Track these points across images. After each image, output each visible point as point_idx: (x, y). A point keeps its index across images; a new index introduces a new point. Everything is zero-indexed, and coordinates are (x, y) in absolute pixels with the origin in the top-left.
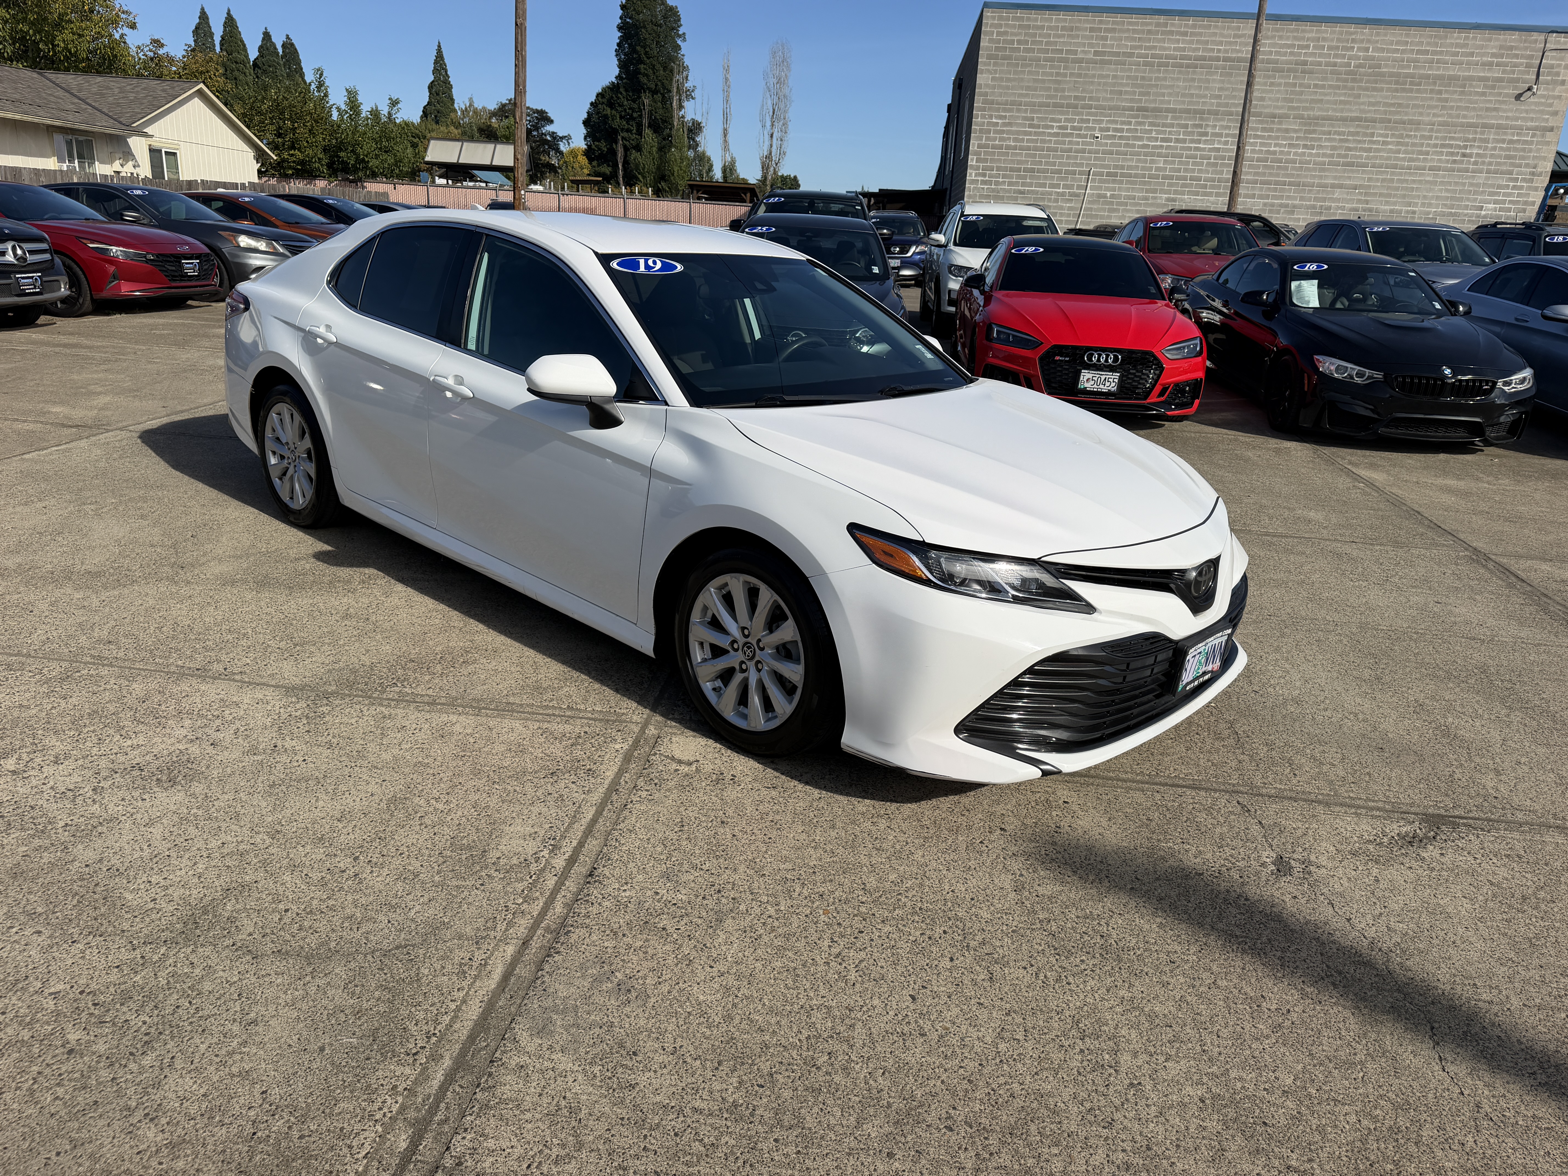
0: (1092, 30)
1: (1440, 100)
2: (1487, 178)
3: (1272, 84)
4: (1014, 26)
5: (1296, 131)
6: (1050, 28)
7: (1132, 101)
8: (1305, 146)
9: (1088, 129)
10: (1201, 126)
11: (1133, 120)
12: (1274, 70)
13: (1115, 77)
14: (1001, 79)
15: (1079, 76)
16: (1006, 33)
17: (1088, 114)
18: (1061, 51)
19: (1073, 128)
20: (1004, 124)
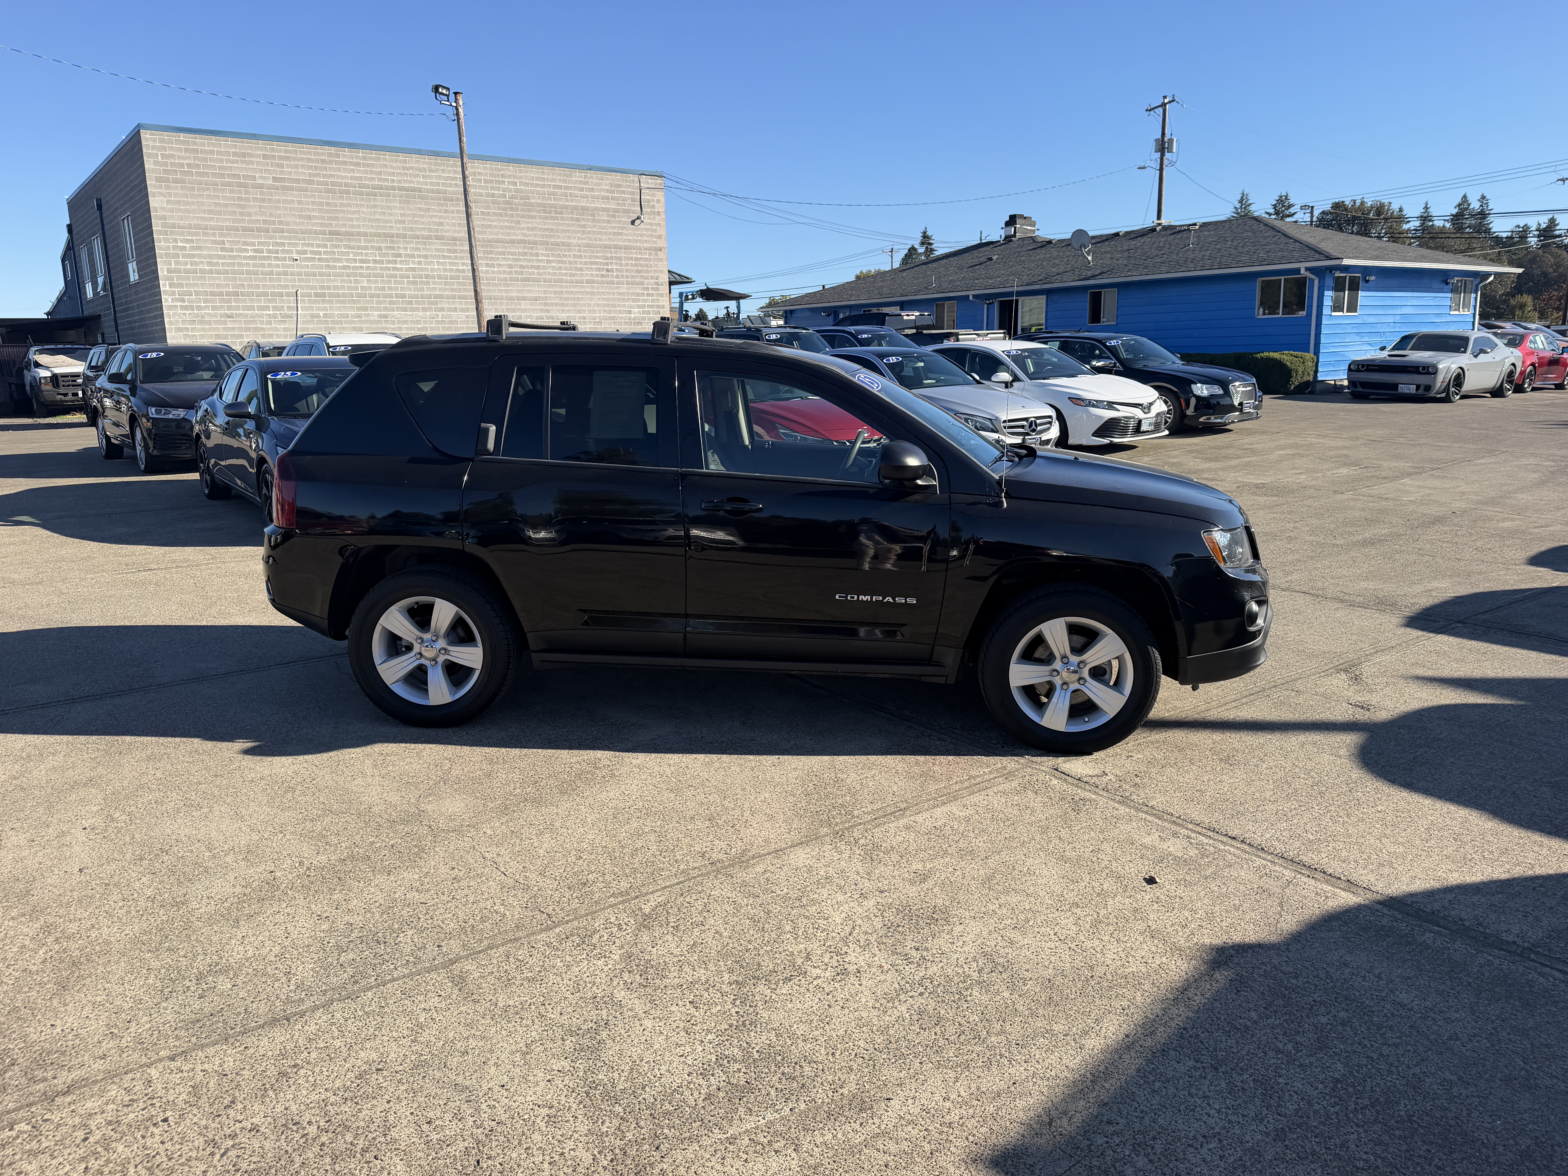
0: (265, 156)
2: (628, 289)
4: (179, 149)
7: (322, 225)
9: (284, 251)
10: (393, 248)
11: (328, 243)
13: (299, 202)
14: (178, 202)
15: (263, 200)
16: (172, 156)
17: (282, 238)
18: (238, 176)
19: (269, 251)
20: (192, 248)
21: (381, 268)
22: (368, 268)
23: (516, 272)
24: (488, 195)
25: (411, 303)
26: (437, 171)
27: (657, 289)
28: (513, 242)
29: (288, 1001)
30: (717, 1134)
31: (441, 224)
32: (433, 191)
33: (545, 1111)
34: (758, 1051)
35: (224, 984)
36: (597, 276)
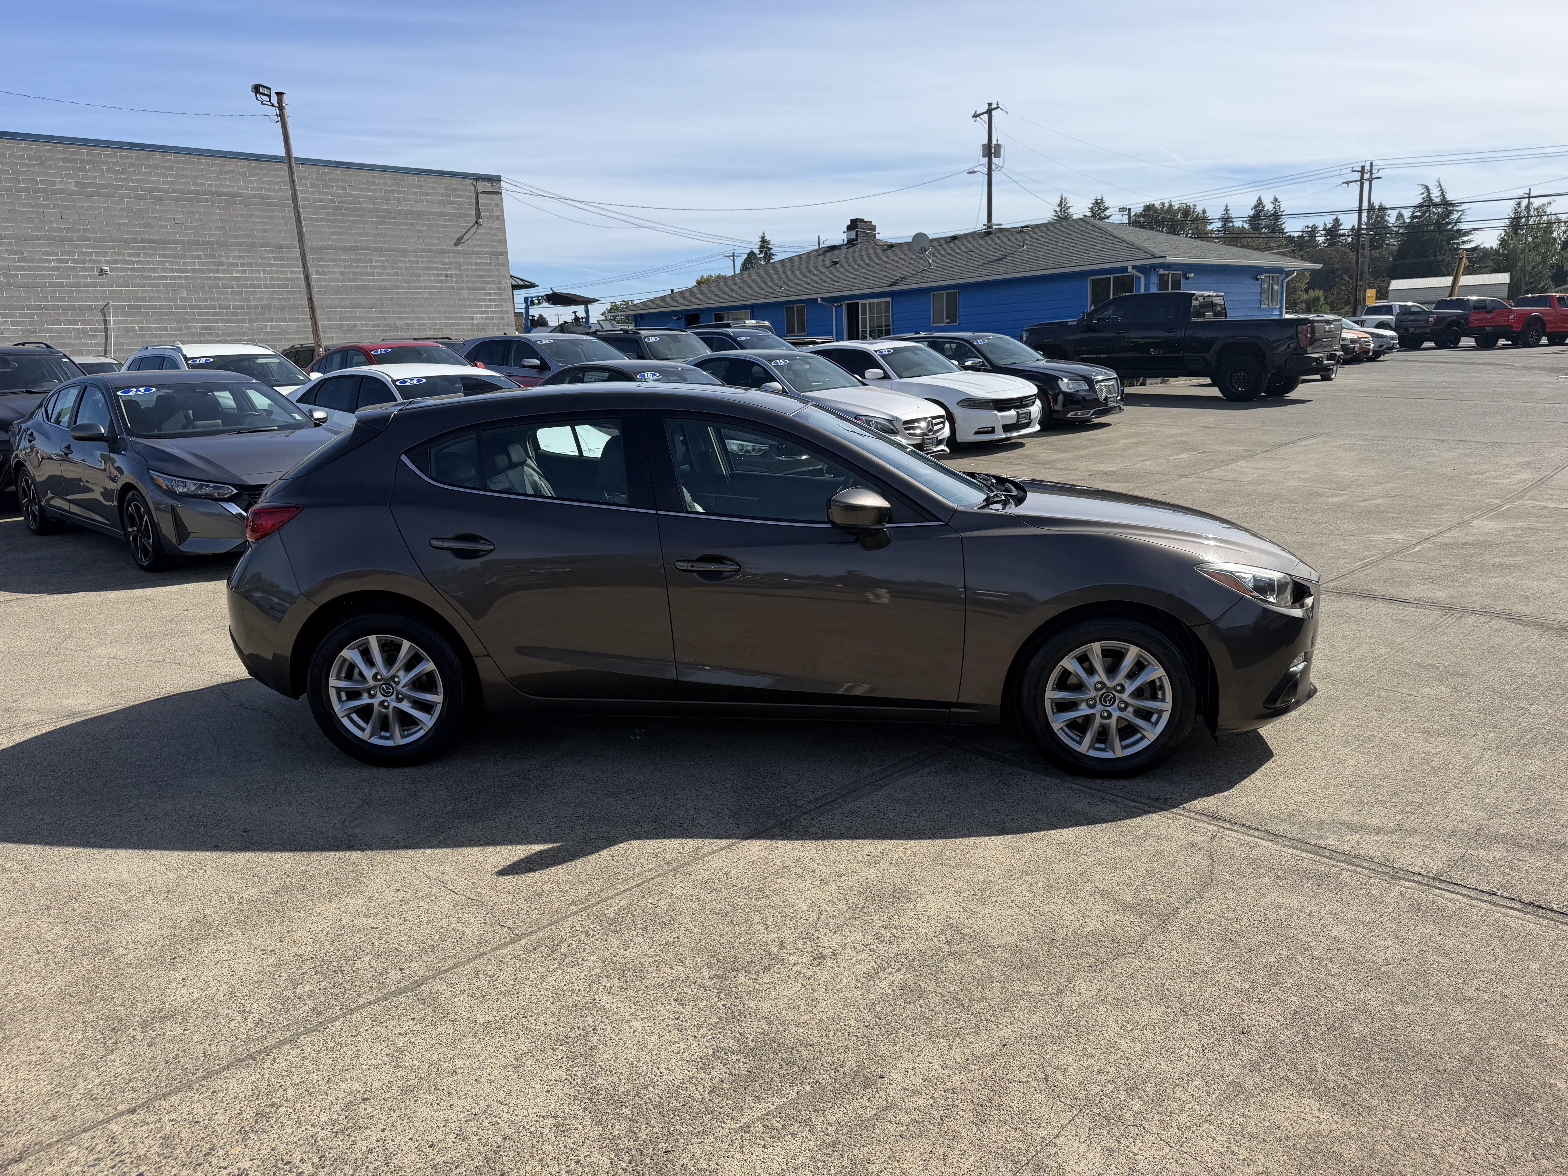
0: (65, 160)
1: (415, 231)
2: (469, 294)
6: (12, 156)
7: (133, 232)
9: (91, 261)
10: (214, 257)
11: (141, 252)
13: (107, 209)
15: (66, 207)
17: (88, 246)
18: (35, 182)
19: (74, 261)
21: (201, 278)
22: (186, 278)
23: (349, 280)
24: (315, 200)
25: (236, 314)
26: (258, 174)
27: (500, 294)
28: (344, 248)
29: (249, 1040)
30: (731, 1125)
31: (266, 231)
32: (255, 196)
33: (552, 1121)
34: (752, 1041)
35: (173, 1029)
36: (436, 281)
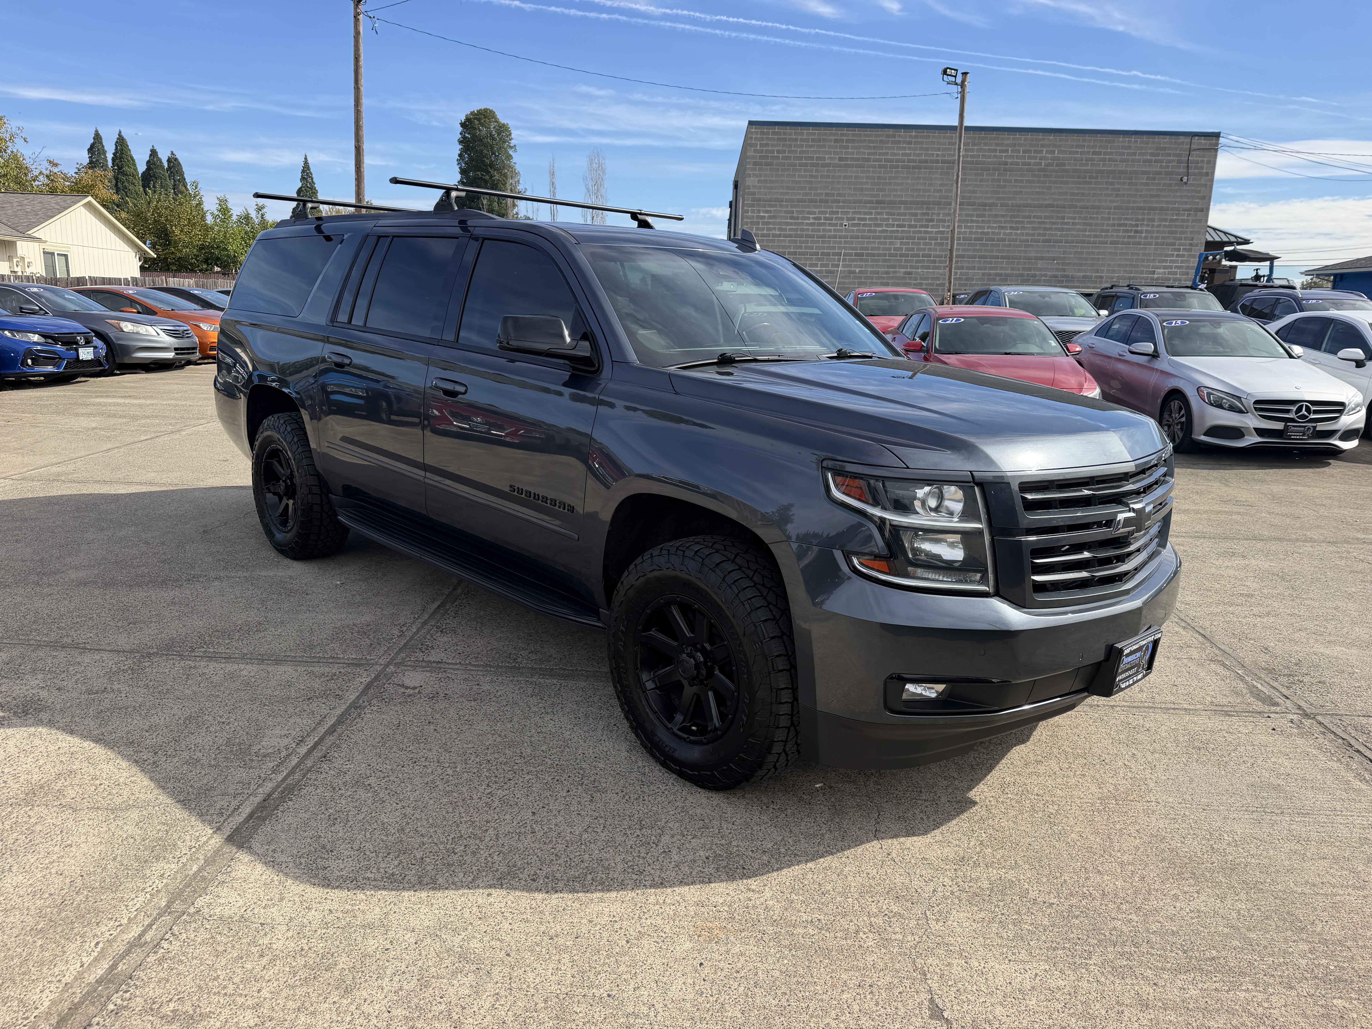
0: (836, 141)
1: (1113, 189)
2: (1156, 249)
3: (981, 180)
4: (773, 139)
5: (1003, 216)
6: (802, 140)
7: (872, 196)
8: (1012, 228)
9: (837, 219)
10: (928, 214)
11: (874, 211)
12: (982, 169)
13: (856, 177)
14: (766, 181)
15: (828, 177)
16: (767, 145)
17: (837, 207)
18: (812, 158)
19: (826, 219)
20: (770, 217)
22: (903, 231)
